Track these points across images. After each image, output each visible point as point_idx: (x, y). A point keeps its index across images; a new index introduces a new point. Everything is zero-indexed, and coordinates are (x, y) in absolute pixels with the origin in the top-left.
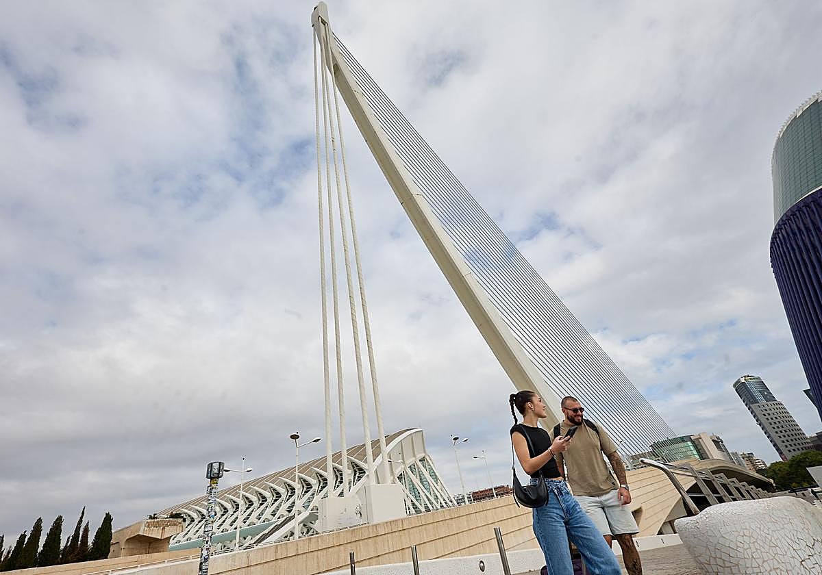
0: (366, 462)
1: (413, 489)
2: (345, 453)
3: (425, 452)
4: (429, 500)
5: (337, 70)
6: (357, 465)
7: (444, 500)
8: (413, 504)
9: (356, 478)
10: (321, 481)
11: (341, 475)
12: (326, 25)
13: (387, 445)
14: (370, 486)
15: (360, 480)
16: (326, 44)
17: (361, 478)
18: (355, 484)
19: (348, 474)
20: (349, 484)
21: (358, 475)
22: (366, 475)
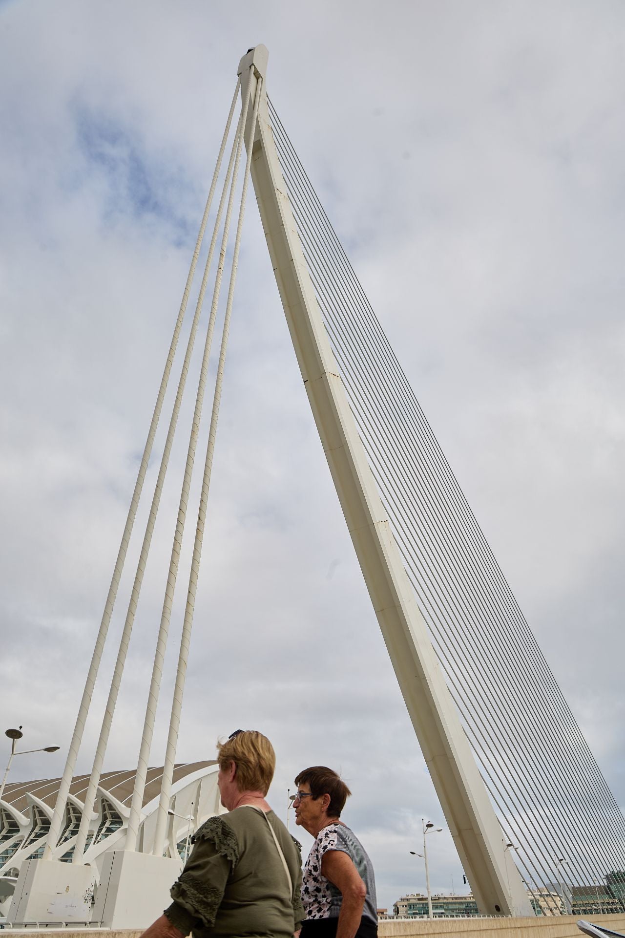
0: (129, 804)
2: (95, 781)
5: (258, 150)
6: (111, 807)
9: (104, 830)
10: (39, 822)
11: (79, 819)
12: (260, 79)
13: (174, 782)
14: (124, 851)
15: (110, 836)
16: (253, 106)
17: (113, 831)
18: (99, 842)
19: (91, 820)
20: (88, 839)
21: (108, 826)
22: (122, 828)
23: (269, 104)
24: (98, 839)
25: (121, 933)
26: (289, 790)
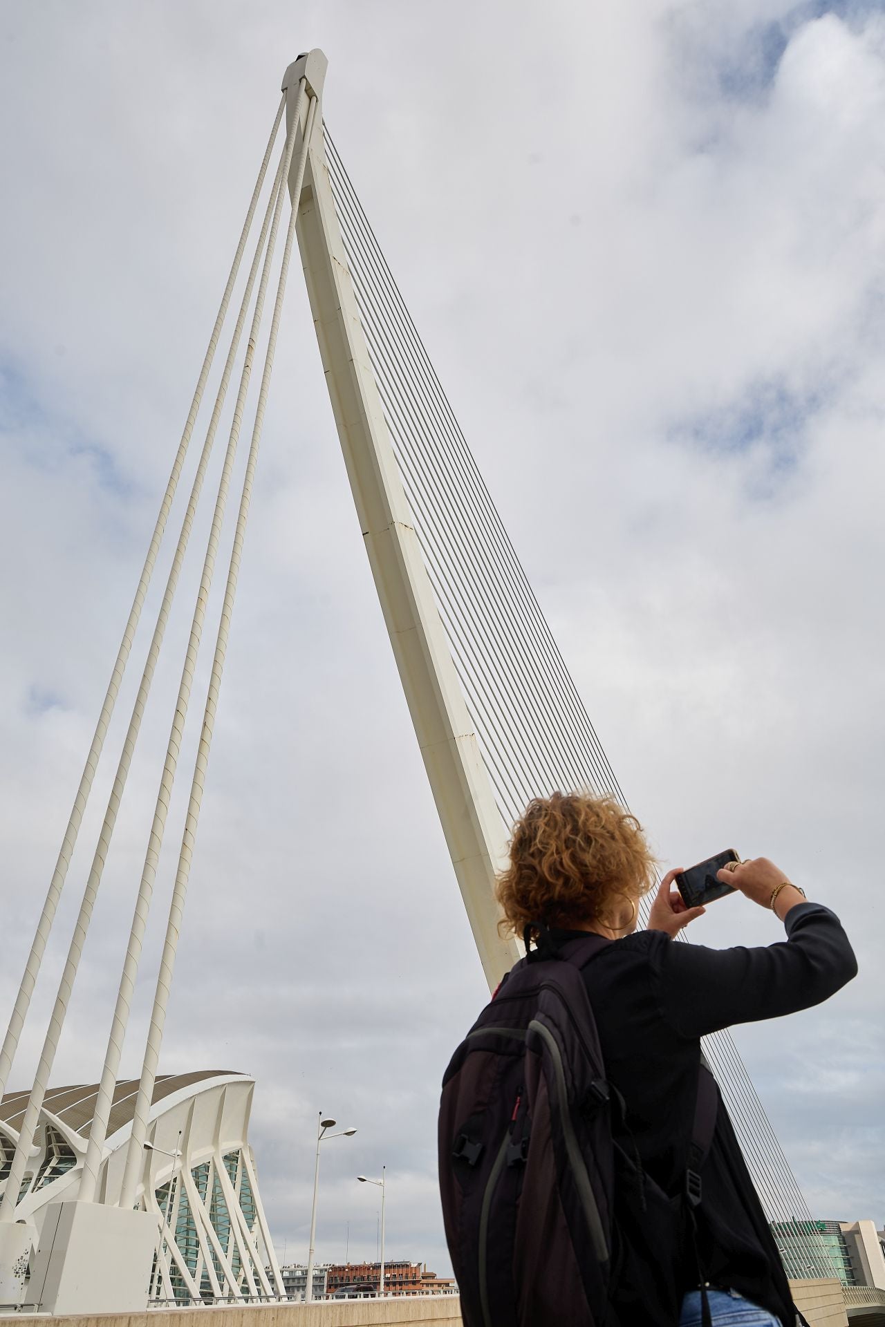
0: (86, 1134)
1: (187, 1232)
2: (38, 1101)
3: (244, 1137)
4: (218, 1267)
5: (308, 200)
6: (59, 1138)
7: (256, 1273)
8: (175, 1270)
9: (48, 1170)
12: (314, 99)
13: (154, 1101)
14: (76, 1203)
15: (56, 1180)
16: (302, 138)
17: (62, 1173)
18: (40, 1188)
19: (29, 1157)
20: (23, 1184)
21: (54, 1165)
22: (76, 1168)
23: (325, 135)
24: (39, 1185)
25: (67, 1320)
26: (320, 1113)
